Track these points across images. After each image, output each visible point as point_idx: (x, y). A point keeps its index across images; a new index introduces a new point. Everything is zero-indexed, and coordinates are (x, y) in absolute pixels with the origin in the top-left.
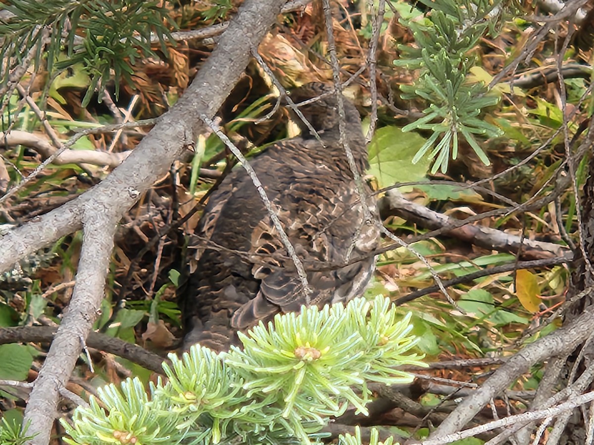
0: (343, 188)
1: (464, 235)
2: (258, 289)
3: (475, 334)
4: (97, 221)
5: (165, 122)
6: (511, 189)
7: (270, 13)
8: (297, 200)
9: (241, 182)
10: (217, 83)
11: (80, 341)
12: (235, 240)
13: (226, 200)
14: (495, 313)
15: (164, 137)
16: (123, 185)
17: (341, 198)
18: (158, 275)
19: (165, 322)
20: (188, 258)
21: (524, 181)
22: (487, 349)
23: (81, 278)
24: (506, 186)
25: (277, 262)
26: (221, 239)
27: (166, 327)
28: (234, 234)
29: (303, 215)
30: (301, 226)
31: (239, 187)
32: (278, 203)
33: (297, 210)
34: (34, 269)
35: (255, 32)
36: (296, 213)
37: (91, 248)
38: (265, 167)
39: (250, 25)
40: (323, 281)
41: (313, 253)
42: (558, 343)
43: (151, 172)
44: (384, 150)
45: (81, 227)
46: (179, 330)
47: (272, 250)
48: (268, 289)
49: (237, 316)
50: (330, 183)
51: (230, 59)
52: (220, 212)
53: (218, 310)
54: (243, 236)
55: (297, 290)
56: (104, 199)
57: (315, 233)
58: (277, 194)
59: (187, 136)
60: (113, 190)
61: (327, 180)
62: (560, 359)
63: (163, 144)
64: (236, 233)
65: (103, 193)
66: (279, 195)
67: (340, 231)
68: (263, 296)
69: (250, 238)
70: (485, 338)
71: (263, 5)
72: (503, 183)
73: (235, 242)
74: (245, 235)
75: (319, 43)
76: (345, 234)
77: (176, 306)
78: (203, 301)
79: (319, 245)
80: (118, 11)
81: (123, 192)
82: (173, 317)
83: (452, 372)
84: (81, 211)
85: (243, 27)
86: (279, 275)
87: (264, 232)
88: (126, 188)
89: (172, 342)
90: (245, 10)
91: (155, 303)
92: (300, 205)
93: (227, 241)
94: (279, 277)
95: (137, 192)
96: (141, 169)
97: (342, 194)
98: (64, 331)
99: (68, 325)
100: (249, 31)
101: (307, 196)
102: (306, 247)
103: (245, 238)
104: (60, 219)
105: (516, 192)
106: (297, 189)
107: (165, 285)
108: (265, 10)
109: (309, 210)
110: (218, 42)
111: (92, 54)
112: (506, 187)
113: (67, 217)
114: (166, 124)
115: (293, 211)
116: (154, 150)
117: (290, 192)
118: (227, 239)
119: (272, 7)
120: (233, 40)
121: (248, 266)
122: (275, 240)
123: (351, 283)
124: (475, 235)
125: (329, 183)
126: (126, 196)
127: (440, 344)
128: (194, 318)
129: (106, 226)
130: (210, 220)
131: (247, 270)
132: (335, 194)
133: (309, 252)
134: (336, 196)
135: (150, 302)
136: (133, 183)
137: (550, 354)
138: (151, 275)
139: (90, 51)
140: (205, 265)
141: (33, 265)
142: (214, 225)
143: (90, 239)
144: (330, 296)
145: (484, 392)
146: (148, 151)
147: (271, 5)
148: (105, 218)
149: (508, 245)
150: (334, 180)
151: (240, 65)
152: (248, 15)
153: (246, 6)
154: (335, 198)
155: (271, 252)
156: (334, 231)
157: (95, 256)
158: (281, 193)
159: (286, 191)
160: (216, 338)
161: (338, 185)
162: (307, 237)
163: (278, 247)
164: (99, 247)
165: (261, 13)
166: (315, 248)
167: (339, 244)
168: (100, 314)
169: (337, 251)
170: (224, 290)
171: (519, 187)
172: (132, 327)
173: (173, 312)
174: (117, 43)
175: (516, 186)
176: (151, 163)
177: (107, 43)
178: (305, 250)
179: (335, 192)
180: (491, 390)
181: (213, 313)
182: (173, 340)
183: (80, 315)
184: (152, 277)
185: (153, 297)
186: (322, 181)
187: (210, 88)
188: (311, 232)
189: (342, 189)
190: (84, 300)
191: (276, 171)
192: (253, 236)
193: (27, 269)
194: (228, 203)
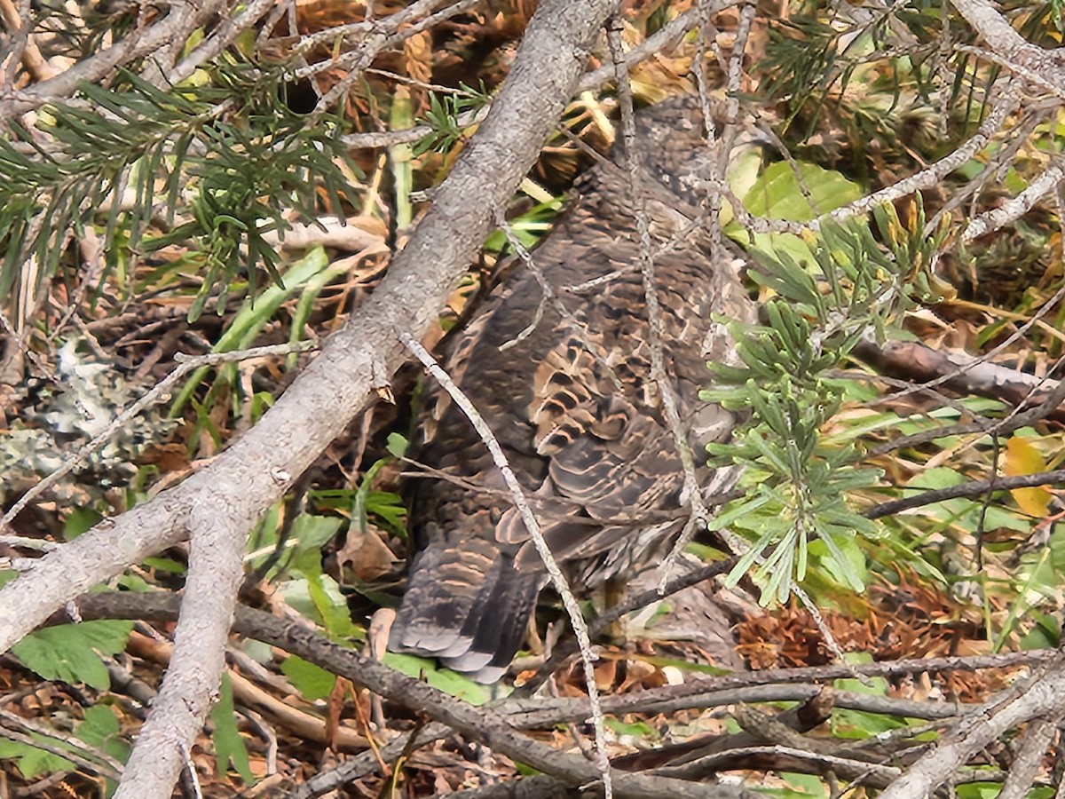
0: (700, 289)
2: (544, 474)
3: (935, 548)
4: (213, 529)
5: (338, 347)
6: (1006, 273)
7: (529, 145)
8: (617, 314)
9: (517, 280)
10: (432, 275)
11: (181, 752)
12: (504, 385)
13: (492, 312)
14: (971, 512)
15: (335, 373)
16: (260, 463)
17: (696, 309)
18: (367, 443)
19: (380, 529)
20: (420, 416)
21: (1029, 260)
22: (954, 577)
23: (184, 633)
24: (997, 267)
25: (579, 426)
26: (479, 383)
27: (380, 536)
28: (503, 374)
29: (627, 341)
30: (622, 361)
31: (515, 290)
32: (583, 319)
33: (616, 332)
34: (141, 447)
35: (501, 181)
36: (615, 337)
37: (202, 580)
38: (559, 255)
39: (492, 169)
42: (1045, 694)
43: (311, 439)
44: (779, 203)
45: (186, 537)
46: (404, 543)
47: (570, 404)
48: (563, 475)
49: (507, 523)
50: (676, 280)
51: (456, 232)
52: (479, 334)
53: (475, 511)
54: (519, 376)
55: (614, 476)
56: (227, 487)
57: (645, 374)
58: (582, 302)
59: (376, 372)
60: (243, 472)
61: (671, 277)
62: (1050, 721)
63: (333, 386)
64: (507, 372)
65: (225, 477)
66: (585, 305)
67: (694, 369)
68: (554, 486)
69: (531, 380)
70: (952, 555)
71: (514, 132)
72: (991, 262)
73: (503, 388)
74: (523, 376)
75: (665, 10)
76: (702, 375)
77: (398, 500)
78: (446, 494)
79: (655, 397)
80: (256, 145)
81: (262, 475)
82: (394, 521)
83: (890, 624)
84: (187, 510)
85: (480, 171)
86: (583, 449)
87: (556, 371)
88: (265, 467)
89: (389, 567)
90: (484, 141)
91: (361, 493)
92: (622, 323)
93: (491, 385)
94: (584, 453)
95: (286, 476)
96: (293, 433)
98: (152, 733)
99: (160, 722)
100: (491, 179)
101: (635, 305)
102: (631, 399)
103: (524, 381)
104: (148, 523)
105: (1014, 278)
106: (616, 293)
107: (379, 462)
108: (519, 140)
109: (638, 332)
110: (434, 198)
111: (207, 227)
112: (998, 270)
113: (161, 521)
114: (339, 351)
115: (609, 334)
116: (317, 398)
117: (604, 299)
118: (490, 381)
119: (532, 135)
120: (462, 195)
121: (528, 431)
122: (577, 386)
124: (938, 367)
125: (674, 282)
126: (265, 482)
127: (872, 566)
128: (430, 523)
129: (230, 538)
130: (463, 346)
131: (526, 438)
134: (687, 304)
135: (352, 493)
136: (279, 459)
138: (355, 443)
139: (204, 223)
140: (452, 428)
141: (139, 439)
142: (470, 355)
143: (201, 561)
145: (912, 782)
146: (306, 401)
147: (531, 131)
148: (228, 521)
149: (996, 387)
150: (683, 275)
151: (473, 242)
152: (488, 151)
153: (485, 135)
154: (685, 308)
155: (567, 408)
156: (683, 370)
157: (209, 593)
158: (588, 301)
159: (598, 296)
160: (469, 562)
161: (691, 284)
162: (632, 380)
163: (582, 399)
164: (216, 577)
165: (512, 146)
168: (217, 700)
169: (688, 405)
170: (485, 475)
171: (1020, 270)
172: (317, 547)
173: (395, 512)
174: (253, 204)
175: (1014, 268)
176: (312, 423)
177: (234, 207)
178: (629, 405)
179: (685, 296)
180: (924, 780)
181: (464, 516)
182: (393, 563)
183: (181, 704)
184: (357, 446)
185: (359, 482)
186: (663, 278)
187: (419, 284)
188: (639, 372)
189: (698, 292)
190: (189, 675)
191: (580, 259)
192: (536, 377)
193: (128, 448)
194: (494, 318)
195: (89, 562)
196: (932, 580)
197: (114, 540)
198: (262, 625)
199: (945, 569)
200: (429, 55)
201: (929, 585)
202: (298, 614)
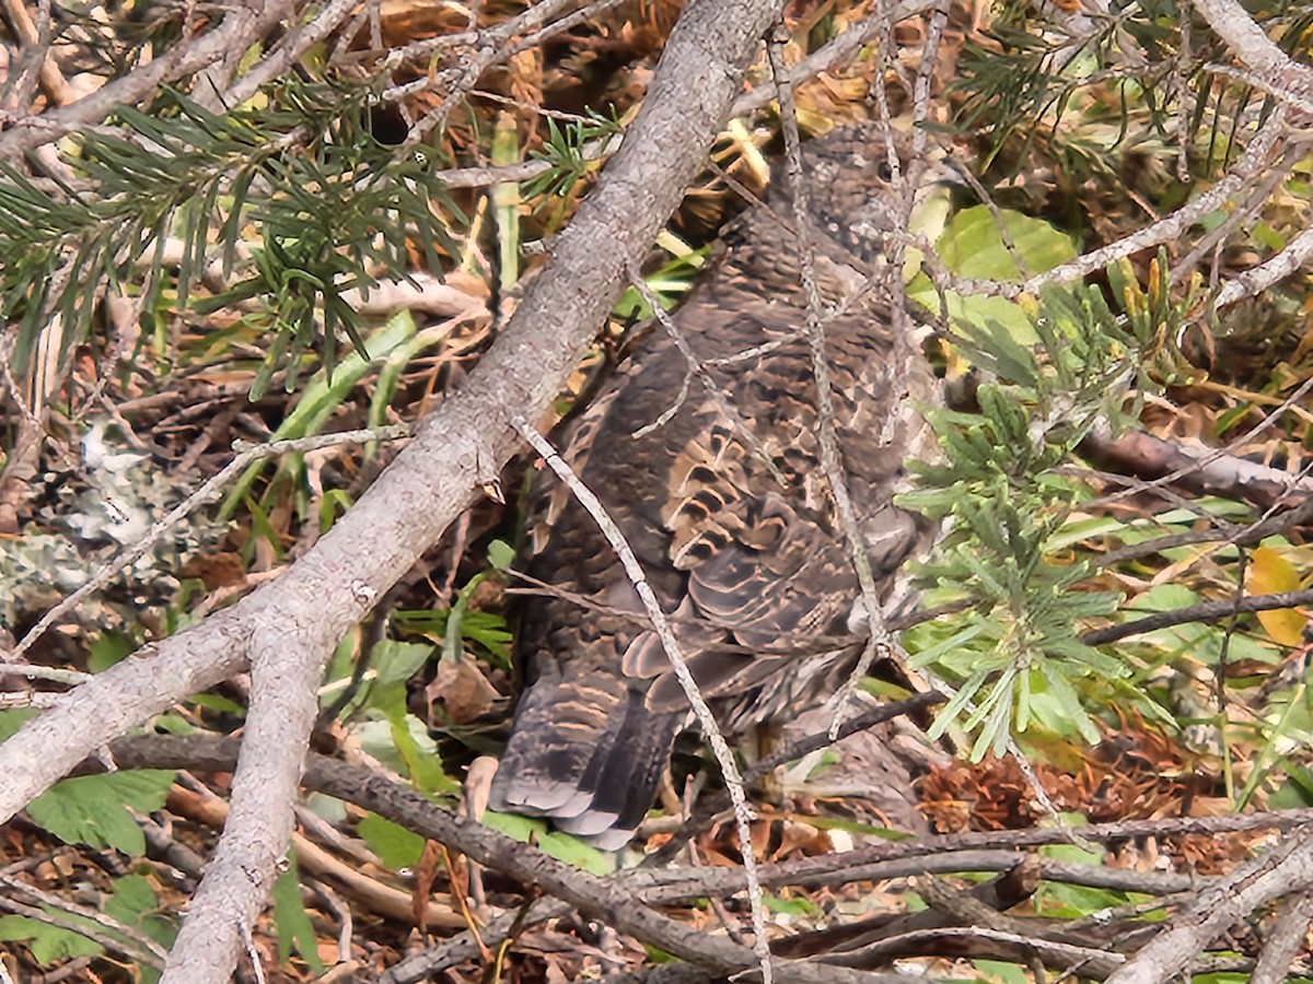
0: (874, 365)
1: (1143, 460)
2: (682, 592)
3: (1163, 684)
4: (281, 657)
5: (434, 433)
6: (1251, 345)
7: (671, 185)
8: (773, 395)
9: (650, 352)
10: (551, 345)
11: (240, 932)
12: (633, 482)
13: (617, 392)
14: (1208, 640)
15: (430, 465)
16: (338, 576)
17: (870, 389)
18: (465, 553)
19: (479, 659)
20: (529, 520)
21: (1279, 330)
22: (1186, 720)
23: (243, 786)
24: (1240, 338)
25: (726, 533)
26: (603, 479)
27: (479, 667)
28: (632, 468)
29: (784, 428)
30: (779, 452)
31: (646, 365)
32: (731, 401)
33: (771, 417)
34: (184, 558)
35: (637, 229)
36: (769, 423)
37: (267, 719)
38: (700, 322)
39: (625, 214)
40: (828, 574)
41: (806, 514)
43: (402, 546)
44: (972, 259)
45: (246, 667)
46: (508, 676)
47: (715, 505)
48: (705, 593)
49: (637, 652)
50: (846, 353)
51: (580, 291)
52: (601, 418)
53: (596, 638)
54: (651, 472)
55: (769, 595)
56: (298, 606)
57: (808, 469)
58: (728, 381)
59: (482, 464)
60: (318, 587)
61: (839, 349)
62: (1309, 898)
63: (430, 482)
64: (636, 466)
65: (294, 594)
66: (733, 384)
67: (867, 465)
68: (694, 607)
69: (666, 476)
70: (1183, 692)
71: (653, 168)
72: (1233, 332)
73: (632, 486)
74: (655, 470)
76: (877, 470)
77: (502, 623)
78: (561, 616)
79: (820, 495)
80: (333, 184)
81: (341, 591)
82: (497, 649)
83: (1108, 777)
84: (247, 634)
85: (610, 216)
86: (730, 562)
87: (698, 465)
88: (344, 581)
89: (490, 705)
90: (614, 178)
91: (455, 616)
92: (778, 406)
93: (617, 482)
94: (731, 566)
95: (369, 592)
96: (379, 540)
97: (872, 379)
98: (204, 908)
99: (213, 895)
100: (624, 226)
101: (794, 384)
102: (789, 499)
103: (657, 478)
104: (199, 650)
105: (1262, 352)
106: (771, 369)
107: (478, 576)
108: (658, 178)
109: (799, 417)
110: (553, 250)
111: (274, 284)
112: (1241, 343)
113: (215, 647)
114: (436, 437)
115: (763, 420)
116: (409, 495)
117: (756, 376)
118: (616, 478)
119: (674, 172)
120: (587, 246)
121: (662, 539)
122: (722, 483)
123: (889, 580)
124: (1169, 461)
125: (842, 355)
126: (344, 599)
128: (541, 652)
129: (302, 668)
130: (581, 435)
131: (661, 548)
132: (858, 379)
133: (796, 509)
134: (858, 384)
135: (444, 615)
136: (361, 571)
137: (1287, 887)
138: (449, 552)
139: (270, 279)
140: (569, 535)
141: (182, 547)
142: (589, 446)
143: (265, 697)
144: (844, 608)
145: (1139, 971)
146: (395, 498)
147: (673, 167)
148: (298, 648)
149: (1238, 485)
150: (853, 347)
151: (601, 304)
152: (621, 192)
153: (617, 170)
154: (857, 388)
155: (710, 510)
156: (855, 465)
157: (275, 737)
158: (737, 379)
159: (749, 373)
160: (589, 700)
161: (864, 358)
162: (791, 477)
163: (729, 499)
164: (284, 716)
165: (649, 185)
166: (811, 503)
167: (866, 493)
168: (284, 869)
169: (859, 508)
170: (609, 591)
171: (1268, 341)
172: (401, 680)
173: (498, 638)
174: (331, 255)
175: (1261, 339)
176: (403, 526)
177: (307, 260)
178: (787, 507)
179: (856, 373)
180: (1154, 968)
181: (583, 644)
182: (495, 701)
183: (240, 872)
184: (450, 556)
185: (454, 601)
187: (535, 355)
188: (801, 466)
189: (871, 368)
190: (250, 836)
191: (726, 327)
192: (673, 473)
193: (168, 558)
194: (620, 401)
195: (126, 697)
196: (1158, 722)
197: (157, 670)
198: (335, 776)
199: (1175, 710)
200: (540, 75)
201: (1156, 729)
202: (379, 764)
